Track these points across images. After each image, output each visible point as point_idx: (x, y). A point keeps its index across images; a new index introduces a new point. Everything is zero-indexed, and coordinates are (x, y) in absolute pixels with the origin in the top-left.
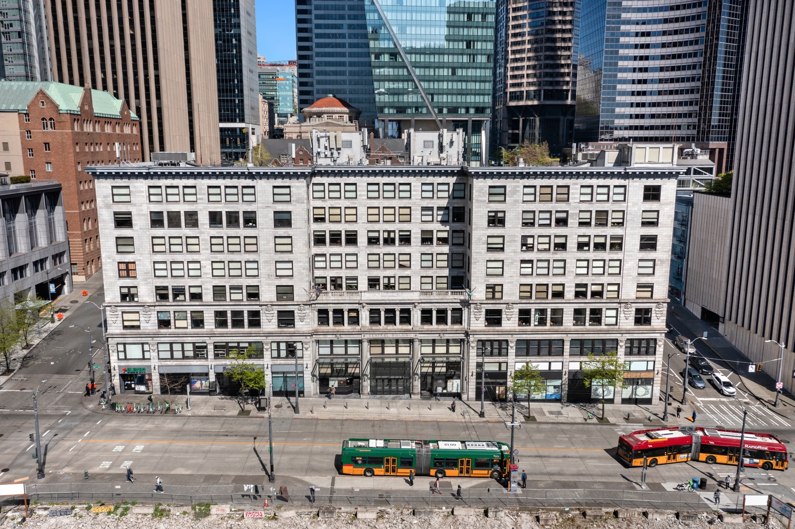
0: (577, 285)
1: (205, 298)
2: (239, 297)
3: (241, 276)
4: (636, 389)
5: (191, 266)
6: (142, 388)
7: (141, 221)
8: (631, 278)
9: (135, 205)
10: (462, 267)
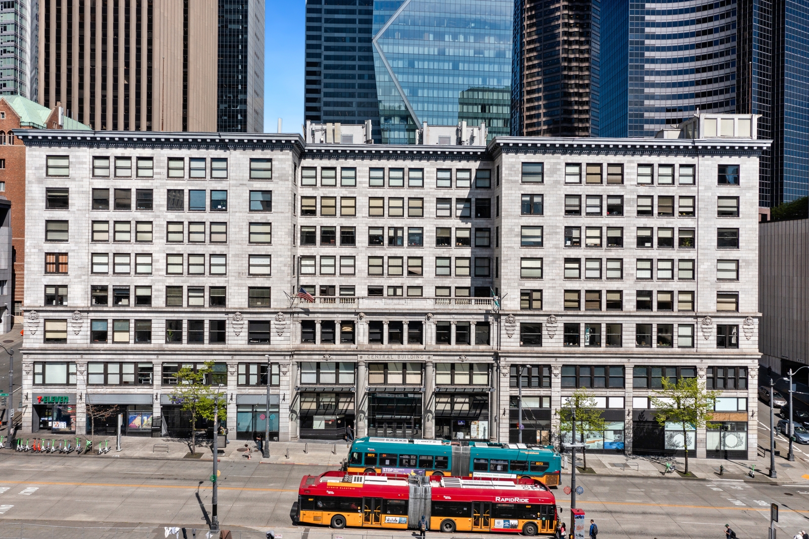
0: (640, 293)
1: (154, 303)
2: (199, 301)
3: (204, 274)
4: (724, 437)
5: (140, 260)
6: (62, 425)
7: (80, 201)
8: (708, 283)
9: (74, 179)
10: (489, 276)
